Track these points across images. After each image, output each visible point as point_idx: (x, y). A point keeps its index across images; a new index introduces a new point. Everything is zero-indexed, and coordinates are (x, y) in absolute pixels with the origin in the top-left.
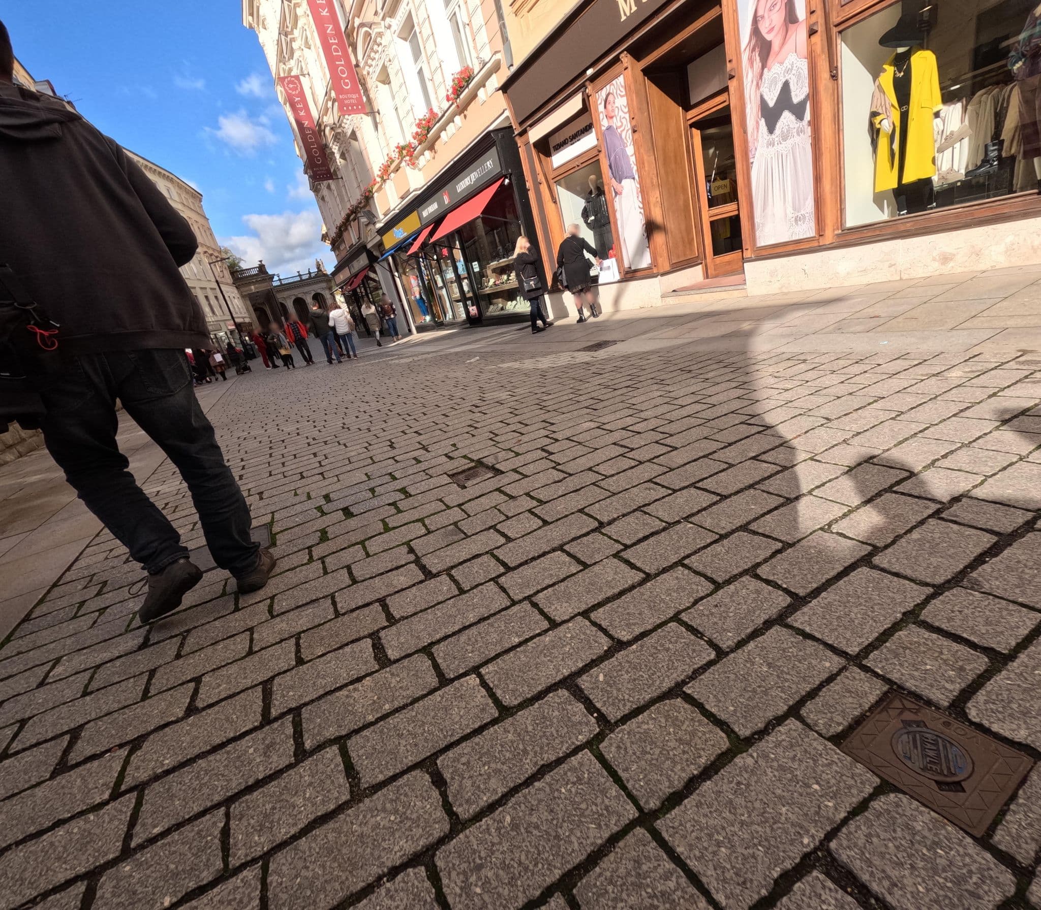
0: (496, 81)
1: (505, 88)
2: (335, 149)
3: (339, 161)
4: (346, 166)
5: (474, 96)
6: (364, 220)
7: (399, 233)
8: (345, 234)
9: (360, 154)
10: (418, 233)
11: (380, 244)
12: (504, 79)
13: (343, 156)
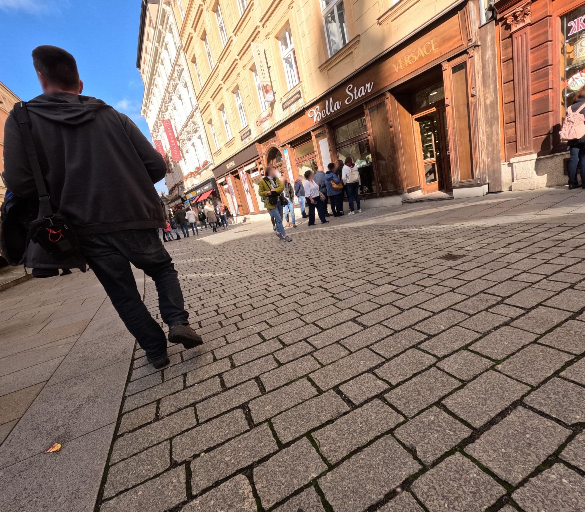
0: (212, 167)
1: (213, 170)
2: (172, 163)
3: (173, 167)
4: (175, 169)
5: (208, 168)
6: (180, 188)
7: (190, 196)
8: (174, 191)
9: (180, 167)
10: (196, 197)
11: (185, 197)
12: (213, 168)
13: (174, 166)
